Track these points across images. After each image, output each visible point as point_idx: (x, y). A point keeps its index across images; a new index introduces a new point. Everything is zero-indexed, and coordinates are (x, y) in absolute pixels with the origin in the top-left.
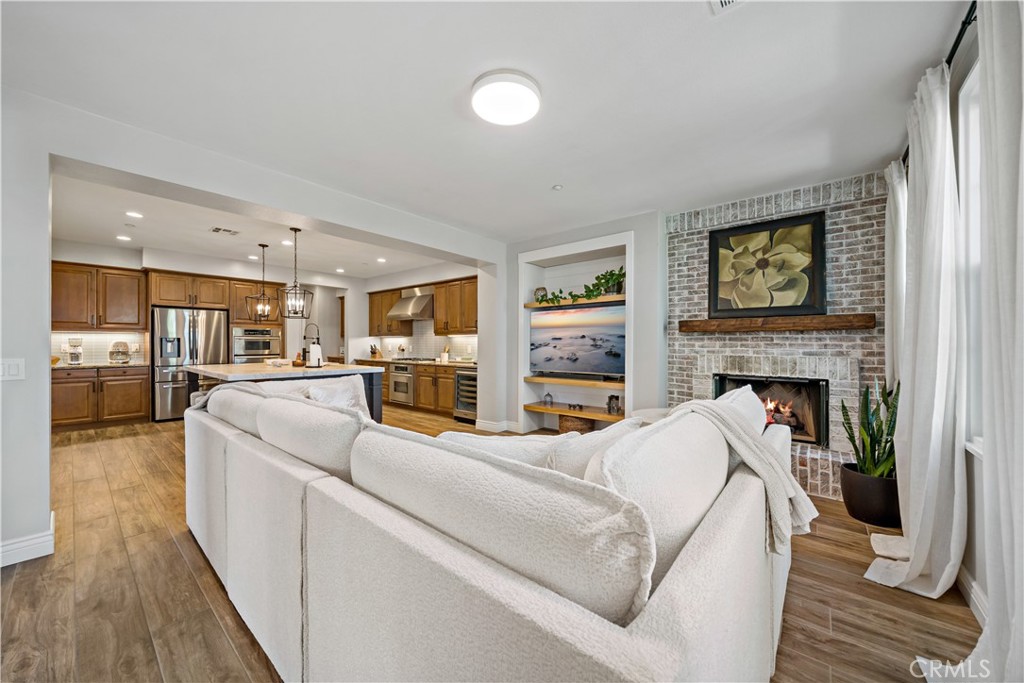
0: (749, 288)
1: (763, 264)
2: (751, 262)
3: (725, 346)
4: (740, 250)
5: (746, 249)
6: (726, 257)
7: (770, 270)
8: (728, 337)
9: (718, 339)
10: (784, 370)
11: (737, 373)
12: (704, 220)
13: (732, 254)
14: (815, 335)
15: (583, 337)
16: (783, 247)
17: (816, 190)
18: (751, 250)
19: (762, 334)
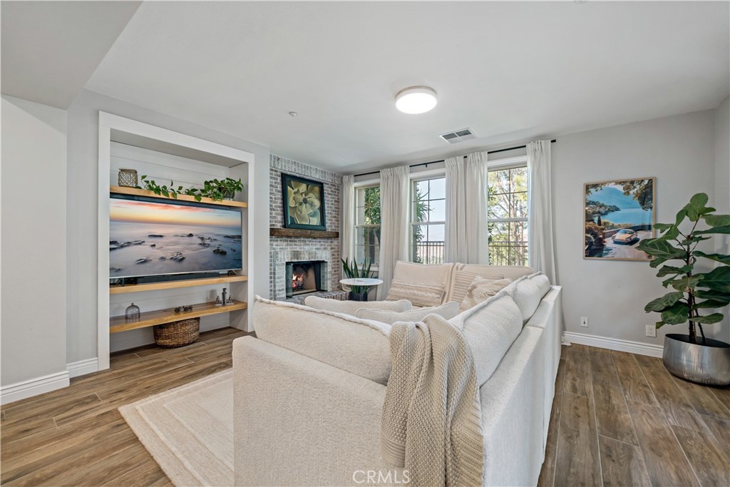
0: (301, 213)
1: (305, 201)
2: (301, 198)
3: (287, 245)
4: (296, 190)
5: (298, 190)
6: (291, 192)
7: (308, 205)
8: (289, 239)
9: (285, 241)
10: (312, 257)
11: (296, 261)
12: (282, 165)
13: (293, 191)
14: (319, 240)
15: (191, 235)
16: (311, 195)
17: (322, 172)
18: (301, 192)
19: (302, 239)
